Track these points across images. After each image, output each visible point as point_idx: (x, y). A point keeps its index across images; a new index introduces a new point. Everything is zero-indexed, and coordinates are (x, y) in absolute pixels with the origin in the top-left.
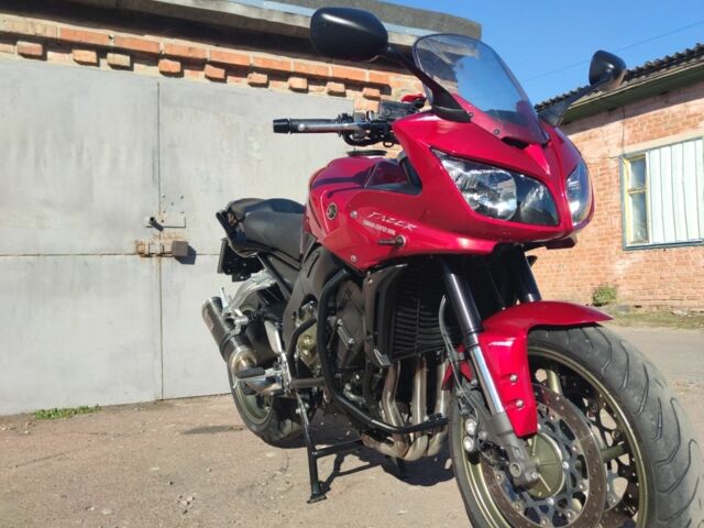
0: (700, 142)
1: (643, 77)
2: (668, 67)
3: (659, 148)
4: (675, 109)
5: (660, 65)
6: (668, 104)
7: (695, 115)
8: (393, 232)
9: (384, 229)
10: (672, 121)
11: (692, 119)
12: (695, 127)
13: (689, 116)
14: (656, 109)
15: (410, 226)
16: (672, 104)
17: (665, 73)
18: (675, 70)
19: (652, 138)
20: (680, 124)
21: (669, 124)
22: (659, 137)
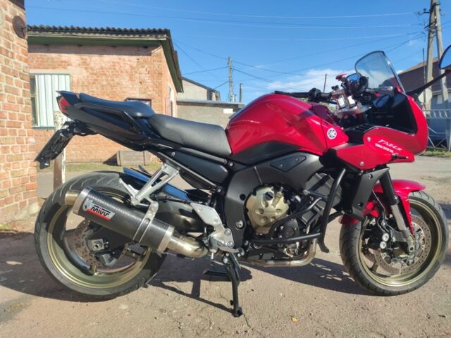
0: (68, 77)
1: (37, 32)
2: (53, 32)
3: (44, 74)
4: (54, 55)
5: (49, 29)
6: (48, 51)
7: (65, 62)
8: (392, 151)
9: (388, 149)
10: (52, 62)
11: (63, 64)
12: (65, 68)
13: (62, 62)
14: (41, 52)
15: (399, 149)
16: (52, 52)
17: (50, 35)
18: (56, 35)
19: (39, 68)
20: (56, 64)
21: (49, 63)
22: (44, 68)
